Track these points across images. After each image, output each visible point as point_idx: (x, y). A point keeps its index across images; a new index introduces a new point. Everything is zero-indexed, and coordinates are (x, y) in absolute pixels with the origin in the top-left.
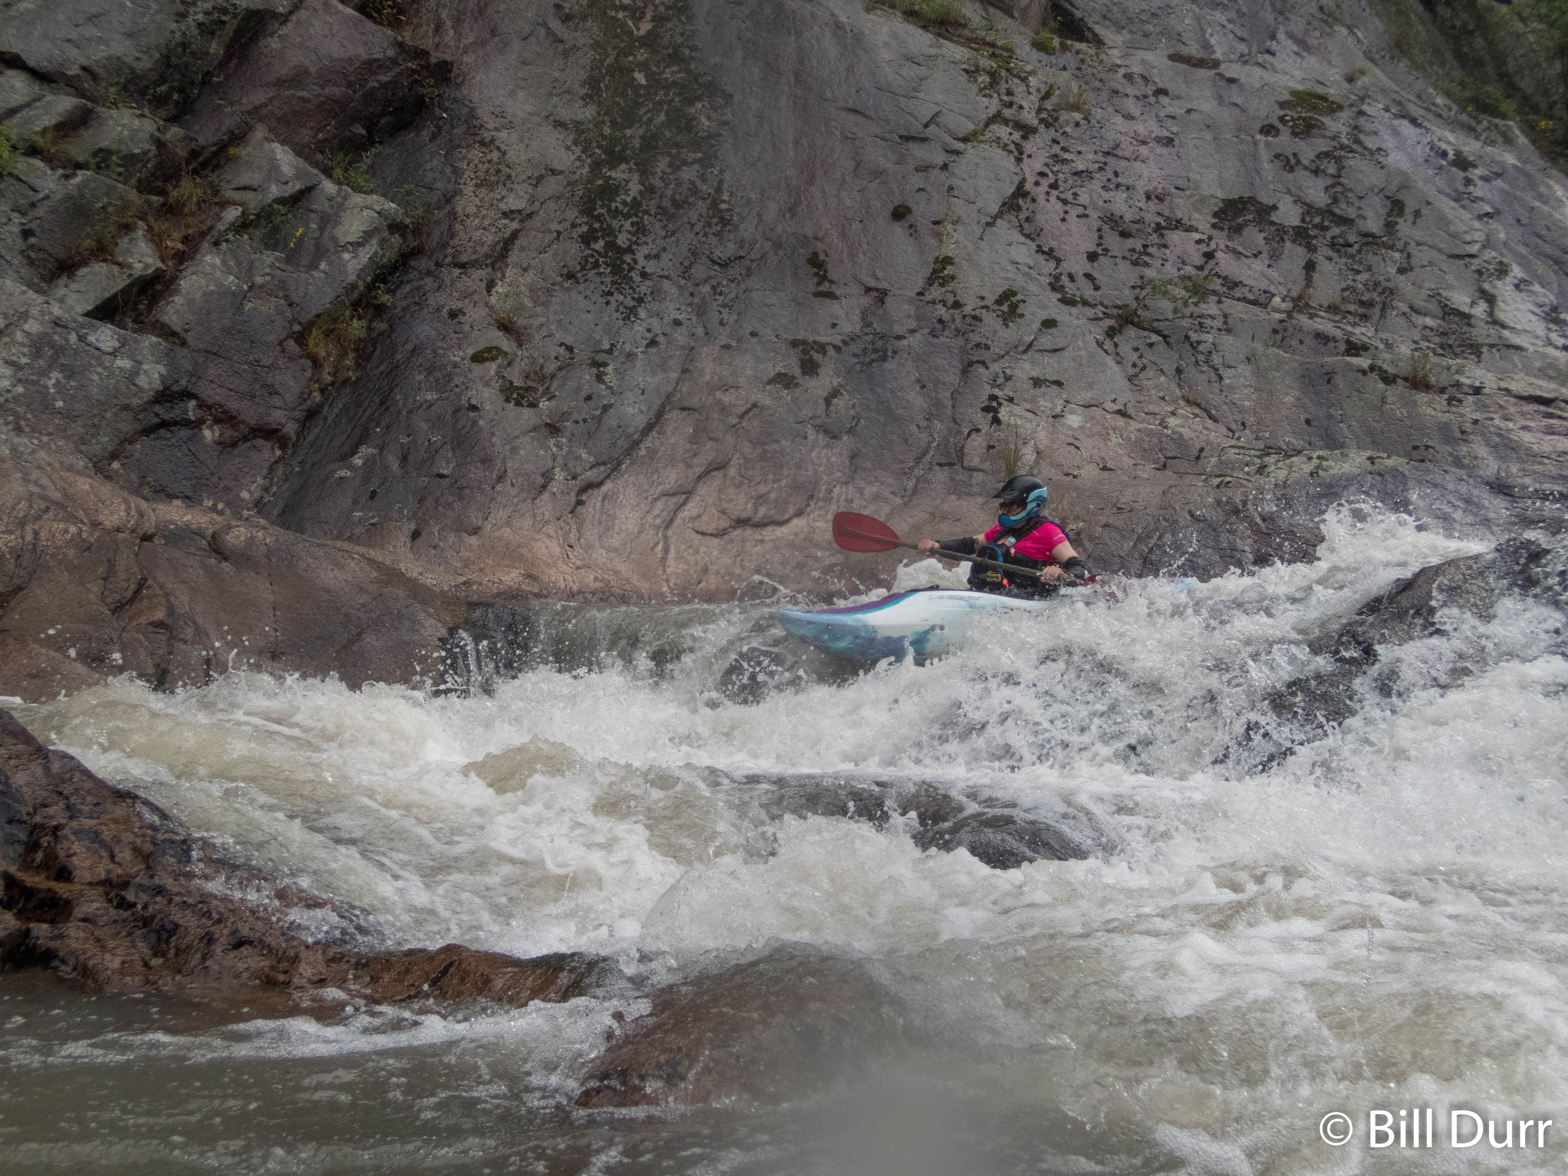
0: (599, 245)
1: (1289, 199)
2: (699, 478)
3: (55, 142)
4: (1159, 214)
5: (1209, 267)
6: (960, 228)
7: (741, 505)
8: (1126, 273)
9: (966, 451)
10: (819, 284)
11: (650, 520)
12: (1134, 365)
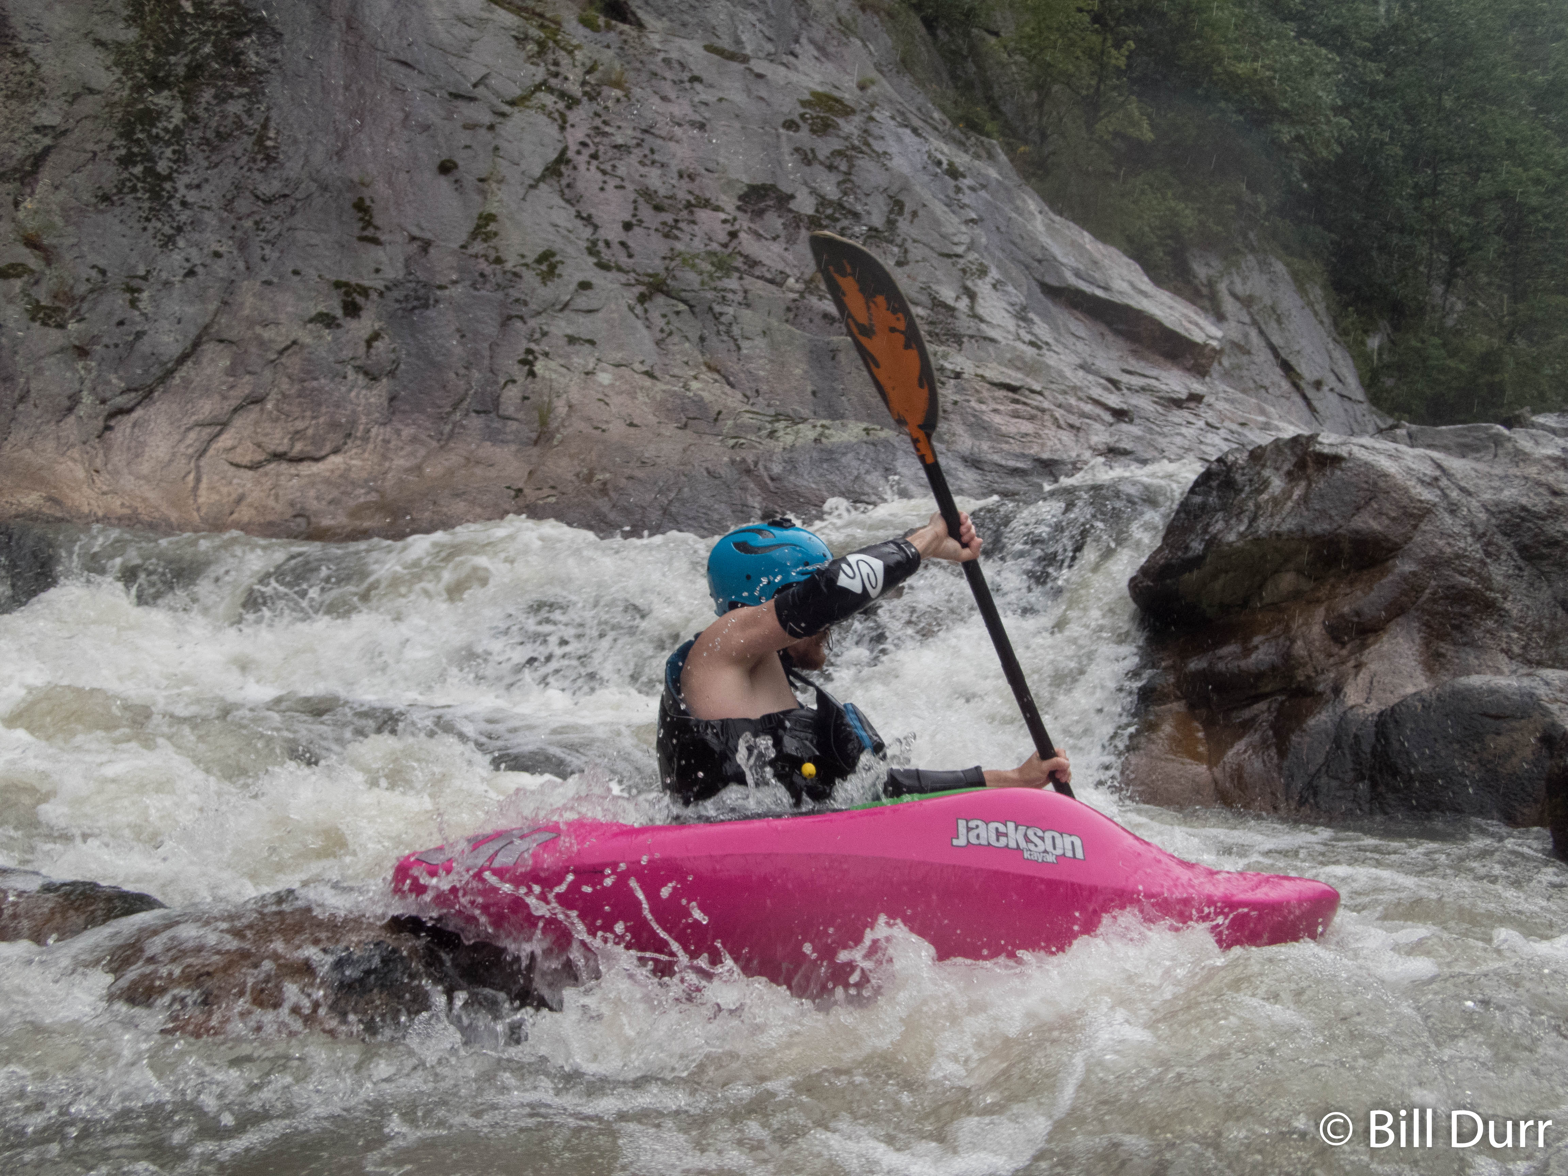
0: (138, 170)
1: (805, 190)
2: (235, 410)
4: (690, 192)
5: (732, 245)
6: (503, 187)
7: (278, 440)
8: (659, 245)
9: (502, 400)
10: (364, 229)
11: (182, 448)
12: (662, 331)
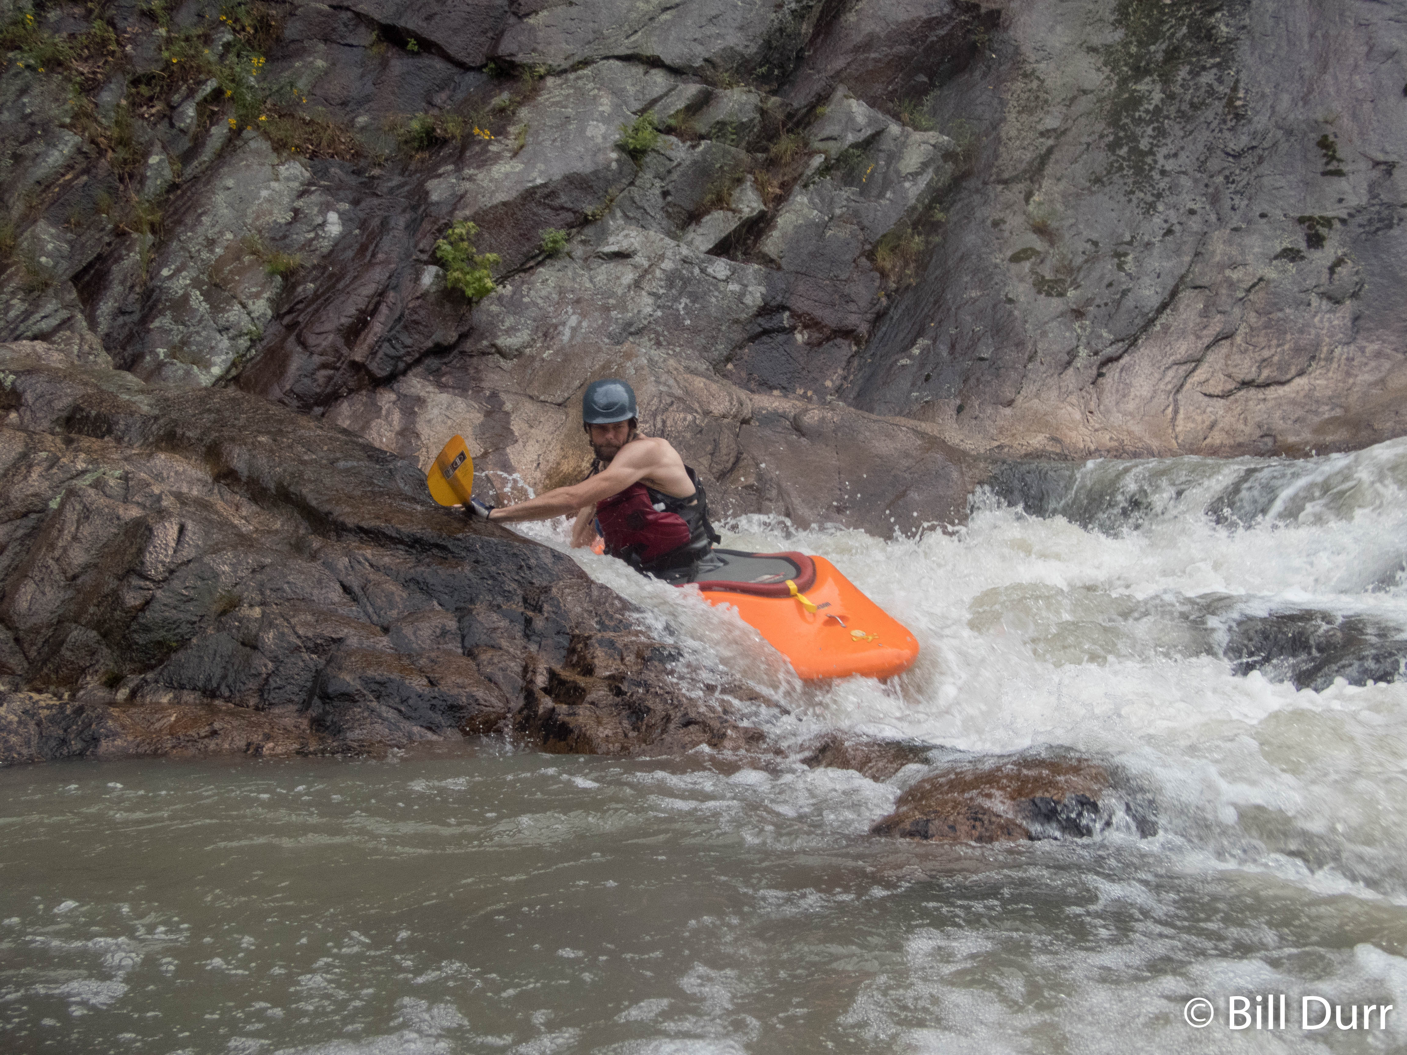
0: (1123, 151)
2: (1208, 347)
3: (684, 121)
7: (1247, 369)
10: (1327, 164)
11: (1162, 386)
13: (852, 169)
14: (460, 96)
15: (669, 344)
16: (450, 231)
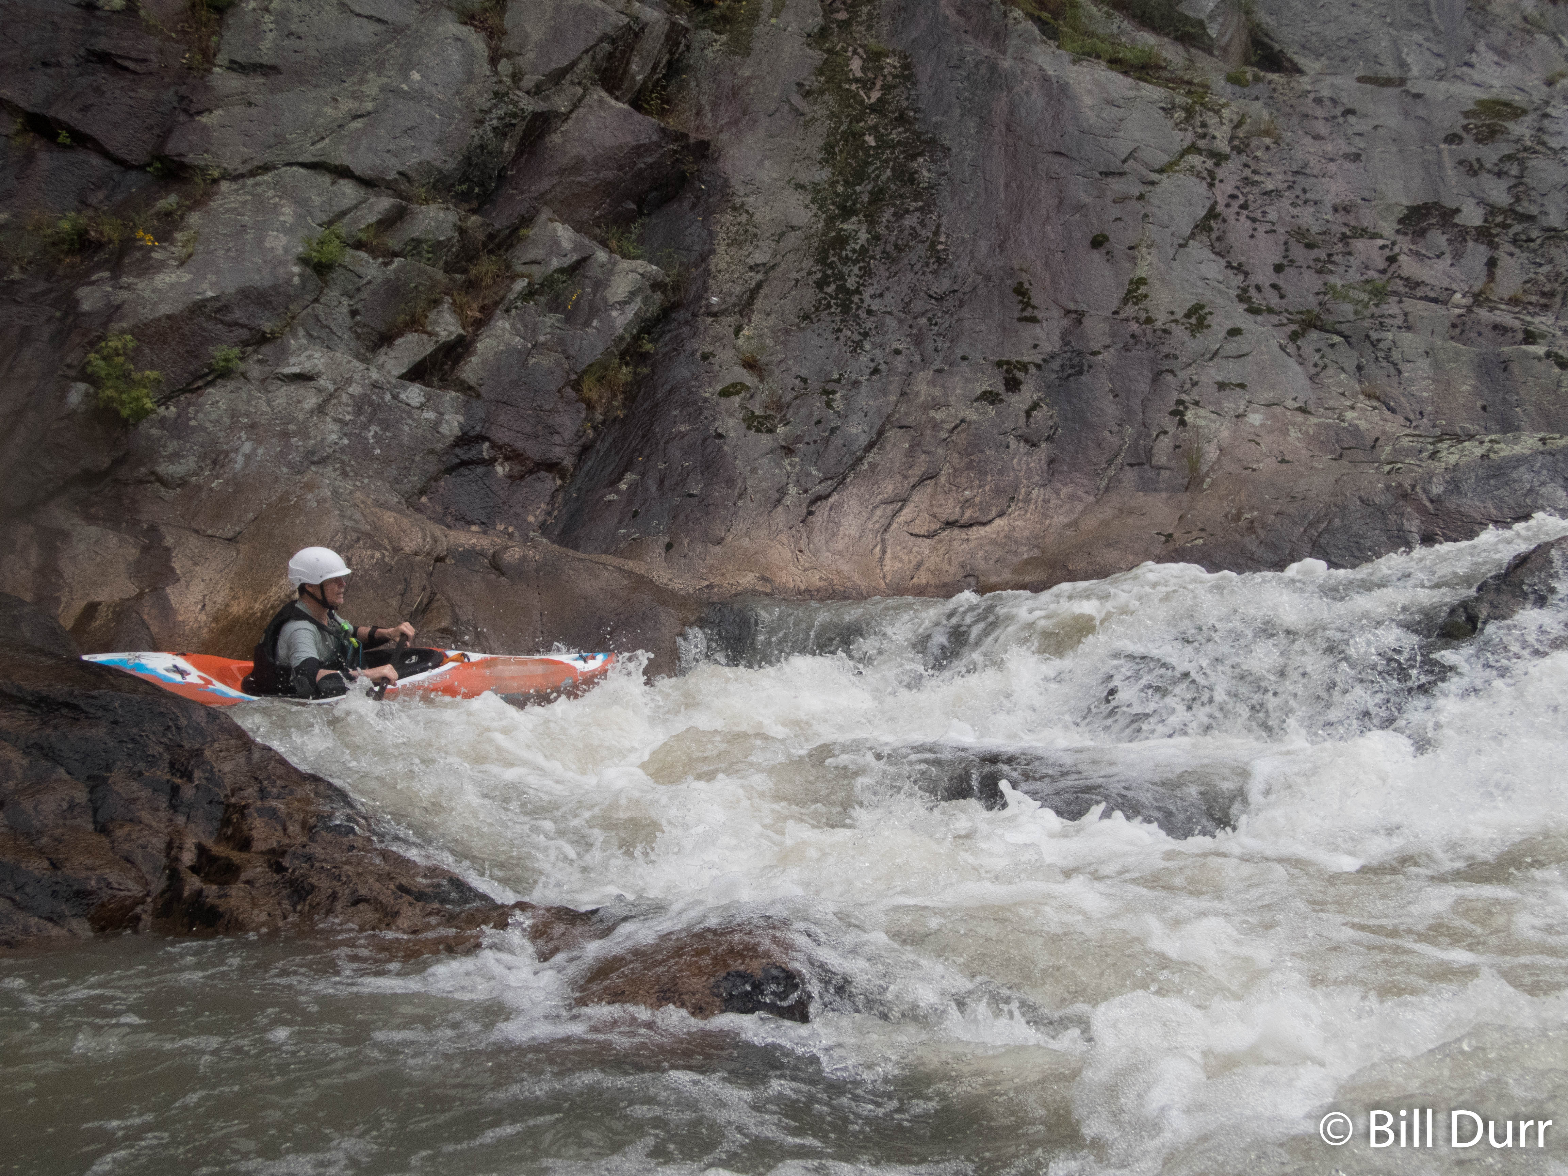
0: (831, 289)
1: (1472, 201)
2: (914, 487)
3: (376, 236)
4: (1345, 224)
5: (1391, 270)
6: (1153, 251)
7: (950, 509)
8: (1311, 281)
9: (1155, 451)
10: (1023, 310)
11: (870, 525)
12: (1316, 365)
13: (557, 296)
14: (119, 197)
15: (356, 474)
16: (103, 344)
